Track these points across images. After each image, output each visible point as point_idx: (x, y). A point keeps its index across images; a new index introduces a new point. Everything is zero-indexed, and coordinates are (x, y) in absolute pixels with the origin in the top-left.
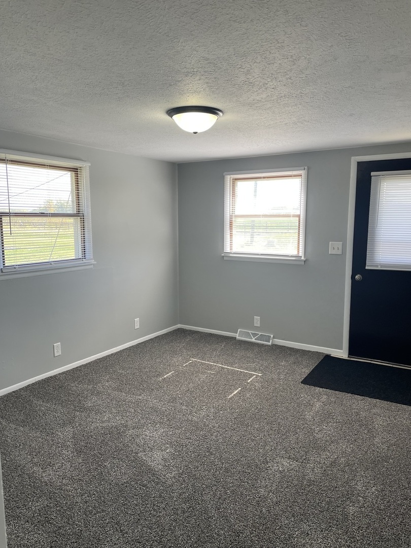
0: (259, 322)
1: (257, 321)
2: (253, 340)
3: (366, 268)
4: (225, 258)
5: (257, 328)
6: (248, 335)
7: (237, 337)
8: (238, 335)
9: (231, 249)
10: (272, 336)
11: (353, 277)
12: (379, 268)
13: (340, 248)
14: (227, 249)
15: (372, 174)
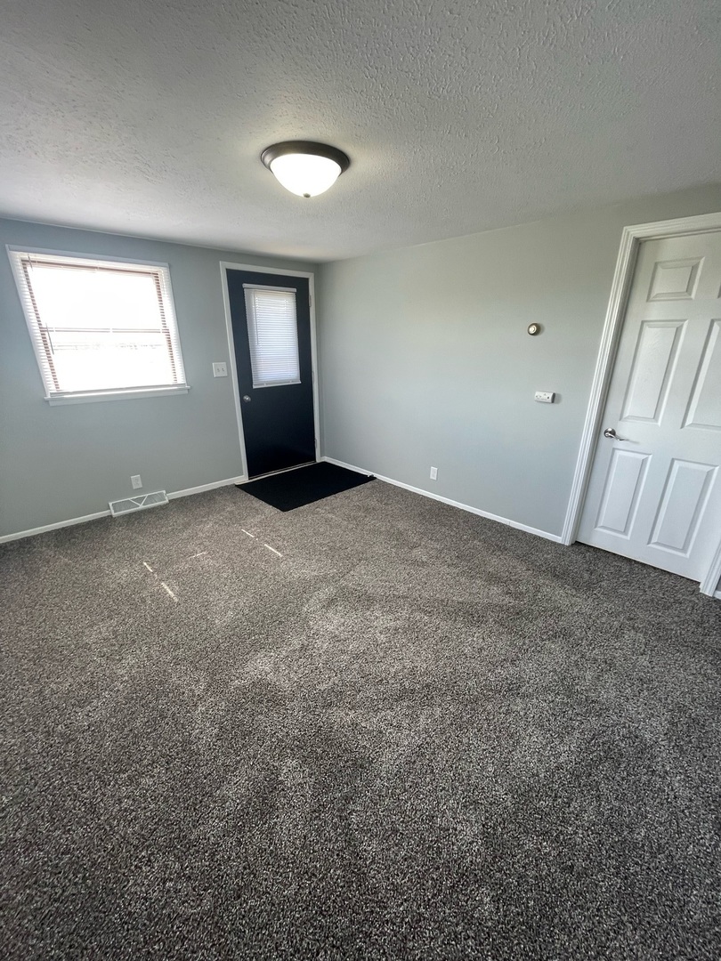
0: (140, 482)
1: (136, 481)
2: (141, 507)
3: (254, 387)
4: (51, 404)
5: (139, 491)
6: (129, 504)
7: (114, 514)
8: (113, 511)
9: (57, 387)
10: (164, 492)
11: (242, 401)
12: (265, 386)
13: (225, 369)
14: (51, 388)
15: (245, 285)
